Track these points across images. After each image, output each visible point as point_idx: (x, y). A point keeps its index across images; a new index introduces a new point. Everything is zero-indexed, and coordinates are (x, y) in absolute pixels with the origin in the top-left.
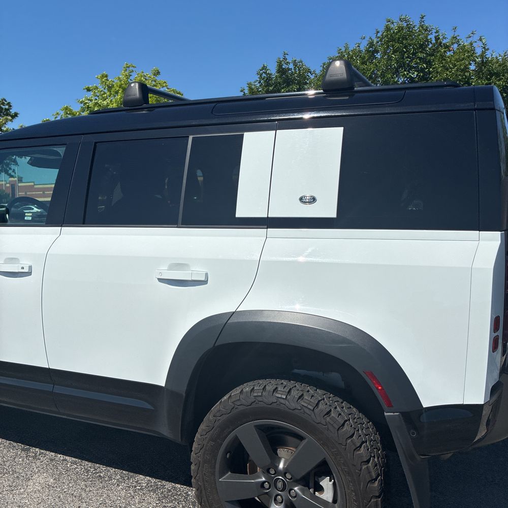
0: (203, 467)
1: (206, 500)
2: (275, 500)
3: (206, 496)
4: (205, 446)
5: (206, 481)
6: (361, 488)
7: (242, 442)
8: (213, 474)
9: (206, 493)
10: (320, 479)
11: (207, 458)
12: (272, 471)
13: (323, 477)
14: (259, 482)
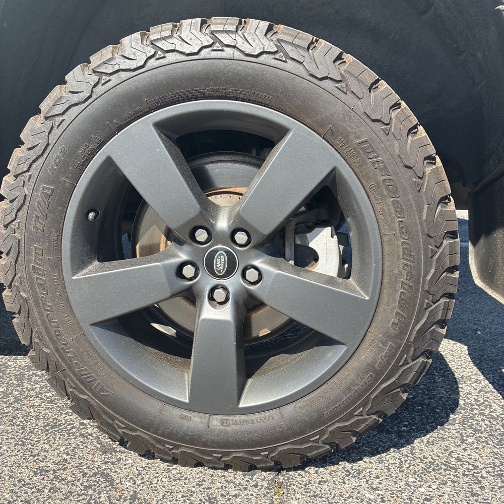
0: (29, 254)
1: (43, 330)
2: (211, 298)
3: (44, 323)
4: (28, 199)
5: (40, 285)
6: (424, 217)
7: (127, 173)
8: (57, 266)
9: (40, 313)
10: (308, 235)
11: (36, 228)
12: (201, 235)
13: (317, 229)
14: (170, 265)
